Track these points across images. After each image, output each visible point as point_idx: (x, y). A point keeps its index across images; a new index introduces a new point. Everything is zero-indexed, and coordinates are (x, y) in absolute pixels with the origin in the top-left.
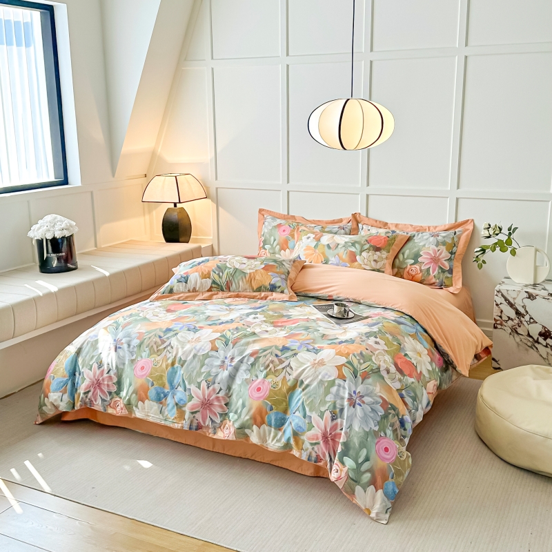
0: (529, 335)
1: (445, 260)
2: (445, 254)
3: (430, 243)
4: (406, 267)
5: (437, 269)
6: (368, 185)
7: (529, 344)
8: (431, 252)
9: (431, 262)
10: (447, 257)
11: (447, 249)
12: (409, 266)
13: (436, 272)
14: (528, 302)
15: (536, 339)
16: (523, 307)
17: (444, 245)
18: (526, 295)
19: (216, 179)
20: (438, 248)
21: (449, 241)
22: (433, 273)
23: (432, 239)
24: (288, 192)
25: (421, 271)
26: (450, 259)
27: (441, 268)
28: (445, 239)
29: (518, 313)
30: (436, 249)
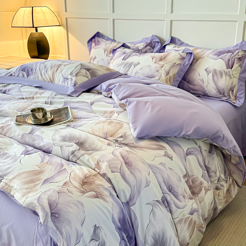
6: (172, 12)
19: (66, 11)
24: (114, 20)
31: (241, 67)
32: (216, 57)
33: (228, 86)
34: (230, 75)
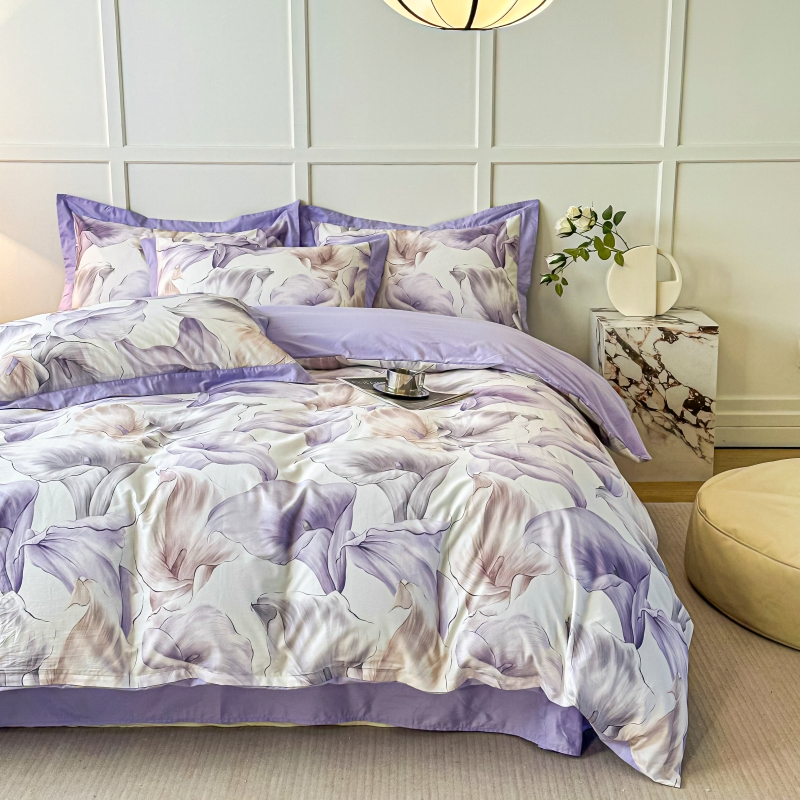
0: (667, 409)
7: (668, 425)
14: (663, 346)
15: (679, 414)
16: (655, 357)
18: (660, 334)
24: (126, 166)
29: (647, 370)
31: (517, 263)
32: (464, 244)
33: (505, 304)
34: (504, 281)
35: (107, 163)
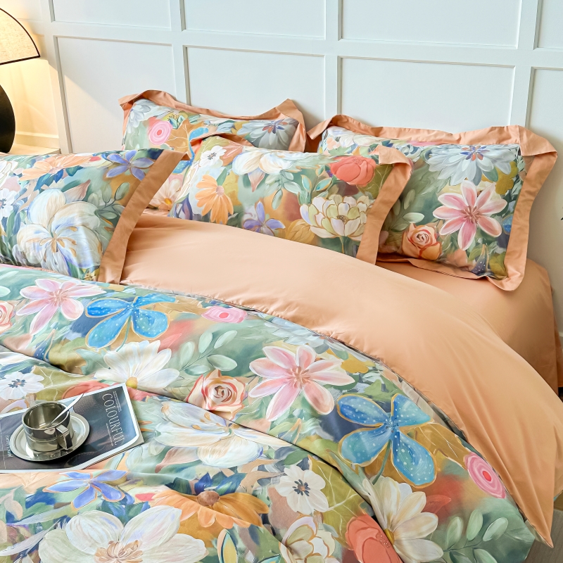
1: (493, 216)
2: (493, 200)
3: (462, 174)
4: (407, 230)
5: (474, 236)
6: (341, 36)
8: (462, 197)
9: (461, 220)
10: (498, 207)
11: (499, 190)
12: (412, 228)
13: (471, 244)
17: (492, 180)
19: (53, 19)
20: (479, 187)
21: (505, 169)
22: (465, 244)
23: (466, 164)
24: (186, 49)
25: (438, 237)
26: (505, 213)
27: (483, 233)
28: (497, 165)
30: (475, 189)
35: (170, 45)
